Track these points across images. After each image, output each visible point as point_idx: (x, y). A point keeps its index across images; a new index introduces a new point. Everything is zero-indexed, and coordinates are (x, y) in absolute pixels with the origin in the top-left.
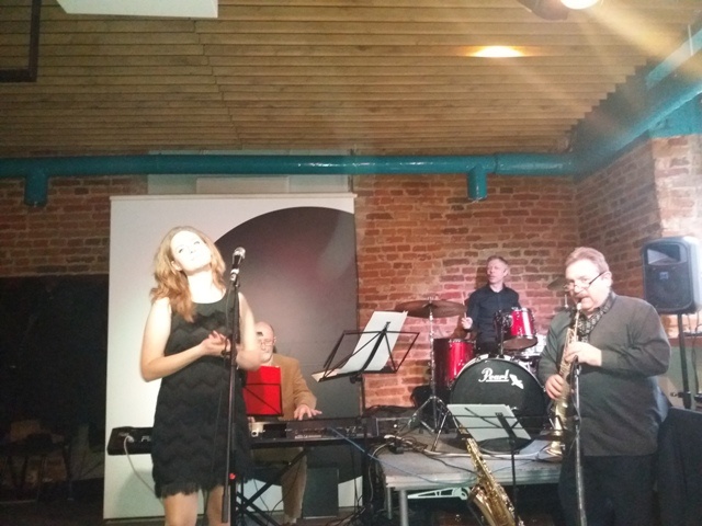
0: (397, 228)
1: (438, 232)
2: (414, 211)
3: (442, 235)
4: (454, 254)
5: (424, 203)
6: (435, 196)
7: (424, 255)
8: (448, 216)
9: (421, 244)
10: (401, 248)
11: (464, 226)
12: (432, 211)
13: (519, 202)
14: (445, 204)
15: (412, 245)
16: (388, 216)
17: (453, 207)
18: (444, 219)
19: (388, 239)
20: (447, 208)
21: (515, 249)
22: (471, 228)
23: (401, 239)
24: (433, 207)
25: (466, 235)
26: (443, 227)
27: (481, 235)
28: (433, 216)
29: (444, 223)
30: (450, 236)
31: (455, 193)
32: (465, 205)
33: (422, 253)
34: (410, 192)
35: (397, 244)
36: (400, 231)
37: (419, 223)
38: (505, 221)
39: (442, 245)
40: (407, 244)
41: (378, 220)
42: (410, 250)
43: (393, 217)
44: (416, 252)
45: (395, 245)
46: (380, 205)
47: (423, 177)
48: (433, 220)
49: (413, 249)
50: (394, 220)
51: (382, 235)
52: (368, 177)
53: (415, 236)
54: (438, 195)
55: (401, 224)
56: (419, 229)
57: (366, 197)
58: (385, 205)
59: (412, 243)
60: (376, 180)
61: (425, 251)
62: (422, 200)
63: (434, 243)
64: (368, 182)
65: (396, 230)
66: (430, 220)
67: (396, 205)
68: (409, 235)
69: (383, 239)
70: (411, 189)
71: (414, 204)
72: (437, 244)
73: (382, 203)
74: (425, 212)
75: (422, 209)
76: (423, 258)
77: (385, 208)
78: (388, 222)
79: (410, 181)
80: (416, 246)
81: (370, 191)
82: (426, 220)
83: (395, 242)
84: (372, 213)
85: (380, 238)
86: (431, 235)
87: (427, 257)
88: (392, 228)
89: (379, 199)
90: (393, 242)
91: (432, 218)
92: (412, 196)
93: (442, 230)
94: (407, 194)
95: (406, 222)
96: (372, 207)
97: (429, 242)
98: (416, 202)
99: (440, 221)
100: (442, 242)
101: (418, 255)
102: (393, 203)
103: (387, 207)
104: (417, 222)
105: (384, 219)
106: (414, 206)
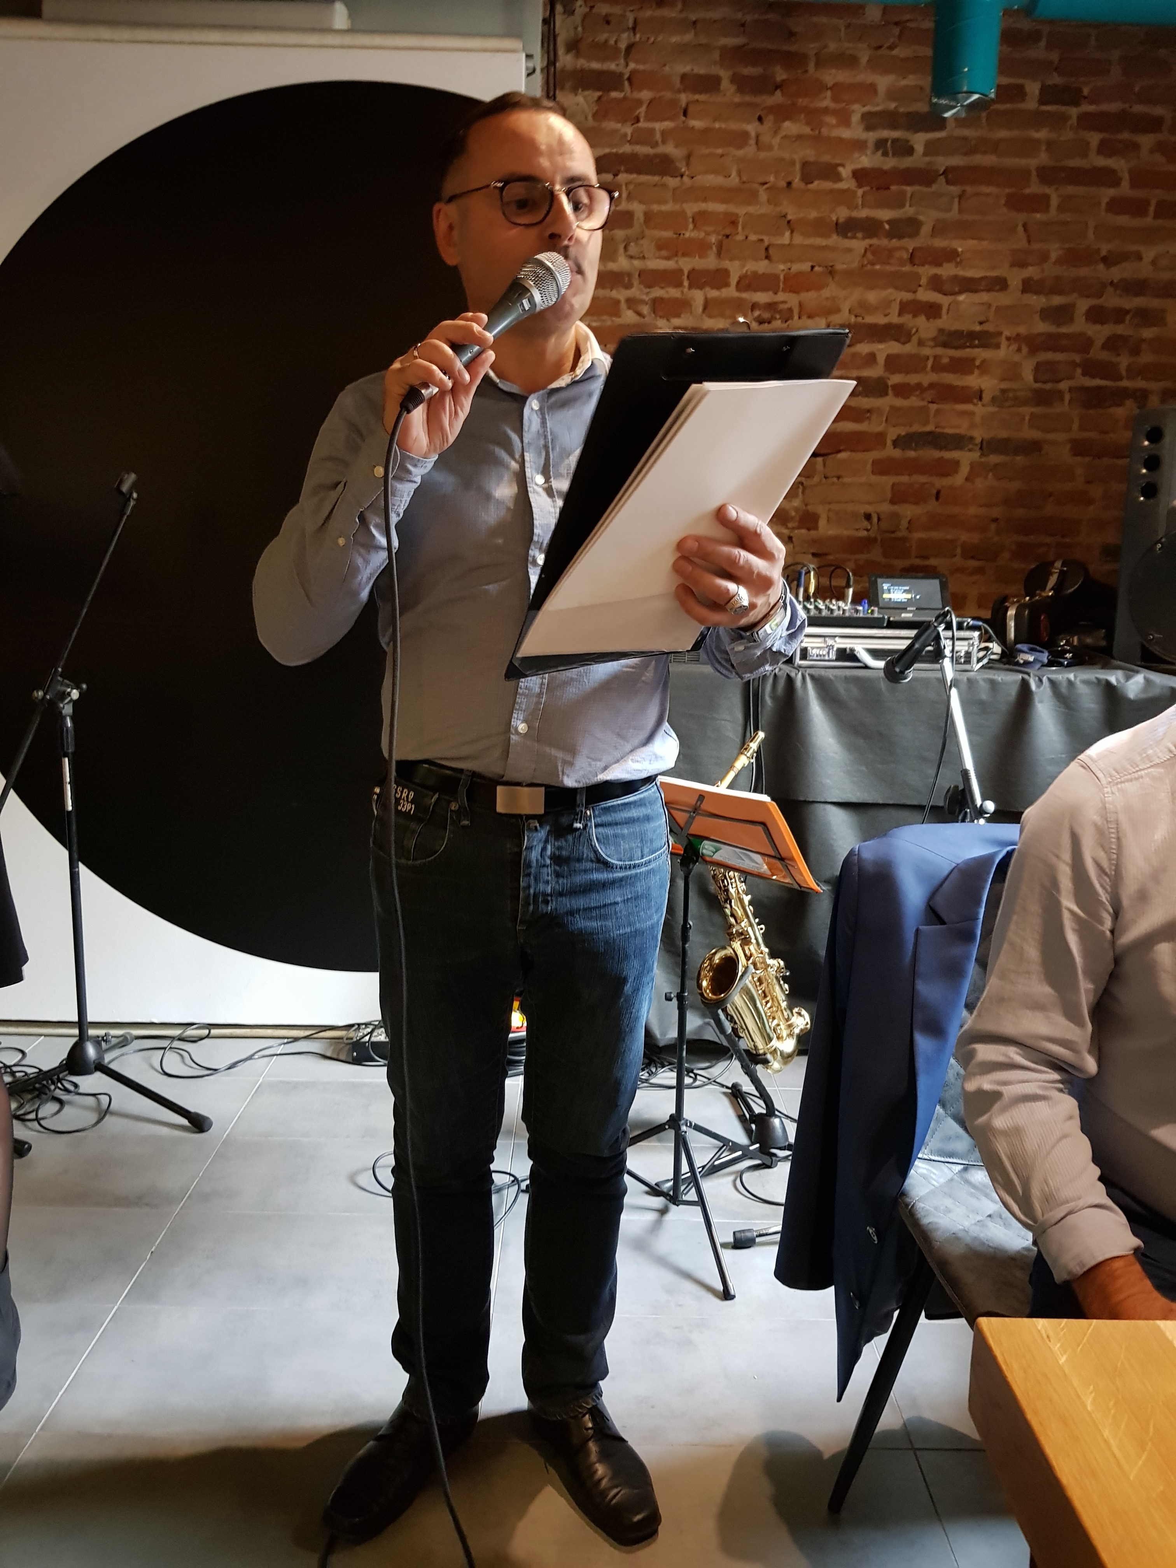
0: (691, 208)
1: (820, 227)
2: (750, 150)
3: (834, 240)
4: (864, 307)
5: (790, 127)
6: (826, 101)
7: (771, 306)
8: (859, 175)
9: (762, 266)
10: (698, 279)
11: (909, 211)
12: (809, 153)
13: (1094, 138)
14: (854, 131)
15: (736, 270)
16: (665, 166)
17: (880, 144)
18: (847, 183)
19: (661, 245)
20: (859, 145)
21: (1057, 300)
22: (929, 217)
23: (701, 248)
24: (817, 139)
25: (910, 244)
26: (842, 214)
27: (960, 246)
28: (810, 171)
29: (844, 197)
30: (858, 245)
31: (892, 94)
32: (919, 140)
33: (762, 297)
34: (743, 84)
35: (686, 264)
36: (699, 219)
37: (763, 196)
38: (1040, 203)
39: (831, 273)
40: (720, 267)
41: (634, 176)
42: (727, 285)
43: (683, 170)
44: (745, 295)
45: (682, 266)
46: (642, 124)
47: (792, 34)
48: (810, 186)
49: (738, 283)
50: (685, 178)
51: (643, 232)
52: (608, 23)
53: (747, 238)
54: (835, 99)
55: (706, 194)
56: (762, 216)
57: (599, 94)
58: (658, 126)
59: (737, 263)
60: (635, 34)
61: (776, 294)
62: (783, 113)
63: (805, 267)
64: (606, 41)
65: (689, 214)
66: (802, 185)
67: (693, 127)
68: (729, 233)
69: (647, 245)
70: (748, 71)
71: (752, 128)
72: (817, 269)
73: (648, 119)
74: (786, 155)
75: (776, 147)
76: (766, 315)
77: (658, 136)
78: (664, 186)
79: (748, 44)
80: (749, 273)
81: (612, 73)
82: (789, 184)
83: (684, 255)
84: (614, 150)
85: (637, 239)
86: (798, 240)
87: (780, 312)
88: (677, 207)
89: (639, 102)
90: (676, 255)
91: (807, 179)
92: (748, 98)
93: (835, 222)
94: (733, 88)
95: (721, 188)
96: (616, 131)
97: (791, 262)
98: (760, 119)
99: (831, 191)
100: (831, 264)
101: (750, 305)
102: (684, 118)
103: (664, 133)
104: (758, 192)
105: (654, 174)
106: (753, 134)
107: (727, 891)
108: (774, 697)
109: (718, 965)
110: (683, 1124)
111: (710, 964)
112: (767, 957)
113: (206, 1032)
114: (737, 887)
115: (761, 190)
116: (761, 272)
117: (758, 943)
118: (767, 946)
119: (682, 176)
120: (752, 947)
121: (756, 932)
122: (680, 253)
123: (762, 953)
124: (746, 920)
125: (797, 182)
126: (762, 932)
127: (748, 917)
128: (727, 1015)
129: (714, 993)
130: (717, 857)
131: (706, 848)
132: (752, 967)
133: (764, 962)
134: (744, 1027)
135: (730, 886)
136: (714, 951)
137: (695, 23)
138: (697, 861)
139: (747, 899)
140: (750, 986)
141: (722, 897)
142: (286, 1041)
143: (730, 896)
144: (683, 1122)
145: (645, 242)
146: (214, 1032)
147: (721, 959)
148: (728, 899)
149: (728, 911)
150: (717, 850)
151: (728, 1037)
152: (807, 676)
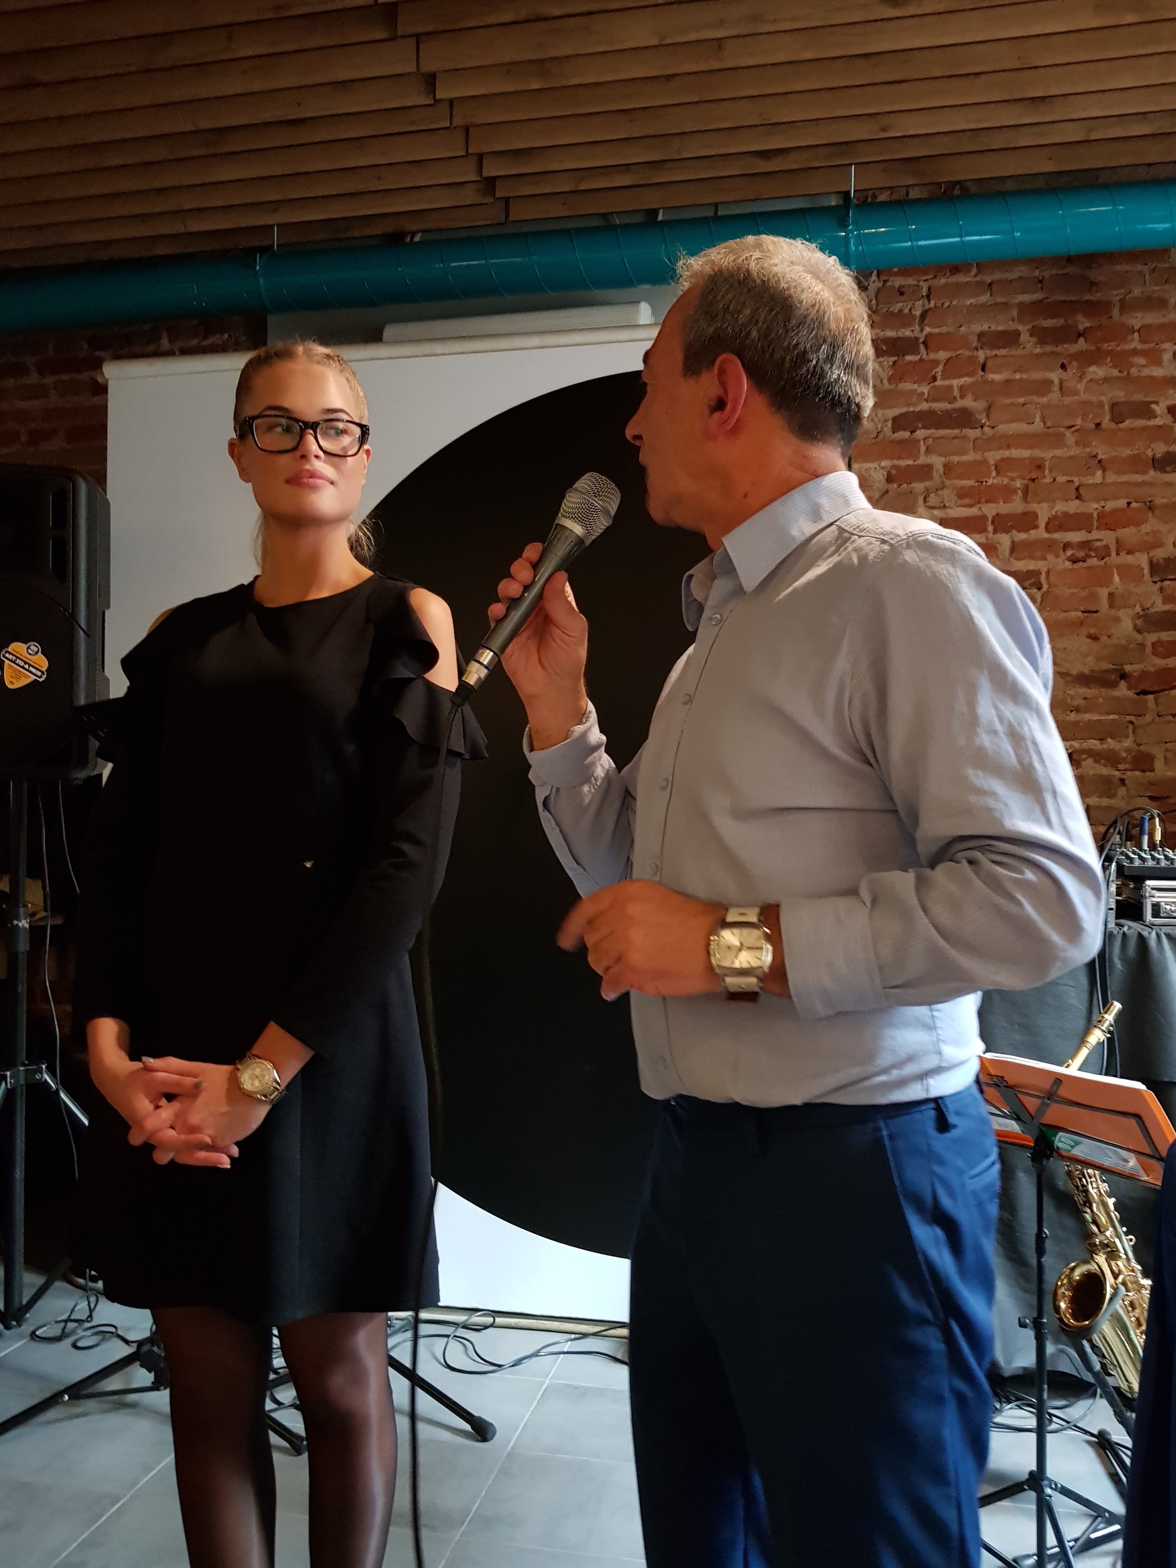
0: (993, 456)
1: (1136, 464)
2: (1054, 396)
3: (1152, 475)
5: (1096, 371)
6: (1135, 343)
7: (1085, 545)
9: (1073, 507)
12: (1119, 394)
15: (1044, 512)
16: (964, 419)
18: (1163, 420)
19: (962, 494)
23: (1007, 493)
24: (1129, 379)
26: (1159, 449)
28: (1118, 413)
29: (1160, 433)
33: (1075, 537)
34: (1042, 336)
35: (990, 510)
36: (1003, 466)
37: (1070, 438)
39: (1150, 508)
40: (1027, 510)
41: (933, 431)
42: (1036, 527)
43: (983, 421)
44: (1056, 536)
45: (986, 513)
46: (939, 383)
47: (1093, 284)
48: (1122, 426)
49: (1047, 524)
50: (986, 429)
51: (943, 483)
52: (902, 294)
53: (1055, 480)
54: (1143, 341)
55: (1009, 442)
56: (1071, 458)
57: (895, 358)
58: (956, 383)
59: (1045, 505)
60: (929, 301)
61: (1090, 532)
62: (1087, 359)
63: (1122, 503)
64: (901, 310)
65: (992, 462)
66: (1113, 426)
67: (992, 381)
68: (1035, 477)
69: (947, 495)
70: (1049, 323)
71: (1055, 376)
72: (1134, 505)
73: (945, 377)
74: (1094, 399)
75: (1082, 392)
76: (1080, 554)
77: (956, 392)
78: (964, 437)
79: (1046, 298)
80: (1059, 514)
81: (907, 340)
82: (1098, 425)
83: (987, 502)
84: (911, 409)
85: (937, 490)
86: (1111, 477)
87: (1096, 550)
88: (978, 457)
89: (936, 363)
90: (979, 502)
91: (1117, 417)
92: (1049, 348)
93: (1151, 457)
94: (1034, 340)
95: (1025, 435)
96: (913, 391)
97: (1105, 500)
98: (1063, 367)
99: (1145, 428)
100: (1149, 499)
101: (1062, 544)
102: (983, 373)
103: (961, 388)
104: (1065, 435)
105: (953, 428)
106: (1056, 381)
107: (1086, 1192)
108: (1124, 959)
109: (1078, 1282)
110: (1046, 1486)
111: (1070, 1282)
112: (1139, 1275)
113: (491, 1320)
114: (1097, 1187)
115: (1068, 433)
116: (1072, 512)
117: (1128, 1259)
118: (1139, 1262)
119: (982, 427)
120: (1120, 1263)
121: (1125, 1244)
122: (983, 500)
123: (1133, 1271)
124: (1111, 1229)
125: (1106, 422)
126: (1132, 1243)
127: (1114, 1227)
128: (1094, 1347)
129: (1076, 1320)
130: (1077, 1152)
131: (1062, 1141)
132: (1122, 1288)
133: (1137, 1282)
134: (1116, 1363)
135: (1090, 1187)
136: (1073, 1264)
137: (990, 285)
138: (1051, 1156)
139: (1111, 1202)
140: (1121, 1312)
141: (1079, 1199)
142: (573, 1336)
143: (1091, 1198)
144: (1045, 1482)
145: (946, 492)
146: (500, 1320)
147: (1083, 1275)
148: (1088, 1202)
149: (1088, 1217)
150: (1077, 1143)
151: (1095, 1375)
152: (1163, 935)
